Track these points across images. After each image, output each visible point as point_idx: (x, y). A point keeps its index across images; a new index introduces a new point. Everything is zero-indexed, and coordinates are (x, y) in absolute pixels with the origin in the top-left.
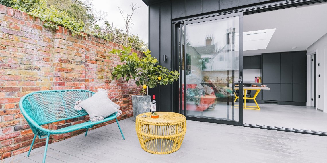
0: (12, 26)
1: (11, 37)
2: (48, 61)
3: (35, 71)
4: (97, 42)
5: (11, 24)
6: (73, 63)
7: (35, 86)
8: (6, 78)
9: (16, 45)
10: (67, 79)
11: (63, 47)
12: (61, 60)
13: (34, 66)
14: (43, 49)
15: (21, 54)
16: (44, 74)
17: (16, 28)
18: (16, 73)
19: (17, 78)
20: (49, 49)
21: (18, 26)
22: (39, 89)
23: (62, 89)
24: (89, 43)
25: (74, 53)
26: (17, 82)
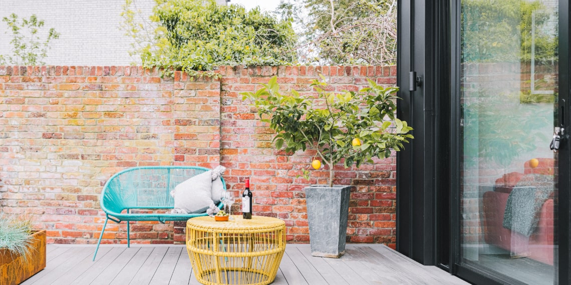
0: (129, 88)
1: (128, 101)
2: (168, 124)
3: (152, 140)
4: (253, 75)
5: (128, 86)
6: (197, 123)
7: (153, 161)
8: (124, 150)
9: (133, 110)
10: (187, 150)
11: (181, 101)
12: (178, 122)
13: (151, 134)
14: (162, 108)
15: (138, 119)
16: (163, 143)
17: (133, 88)
18: (133, 144)
19: (134, 150)
20: (169, 106)
21: (135, 85)
22: (157, 164)
23: (180, 164)
24: (236, 82)
25: (198, 107)
26: (134, 155)
